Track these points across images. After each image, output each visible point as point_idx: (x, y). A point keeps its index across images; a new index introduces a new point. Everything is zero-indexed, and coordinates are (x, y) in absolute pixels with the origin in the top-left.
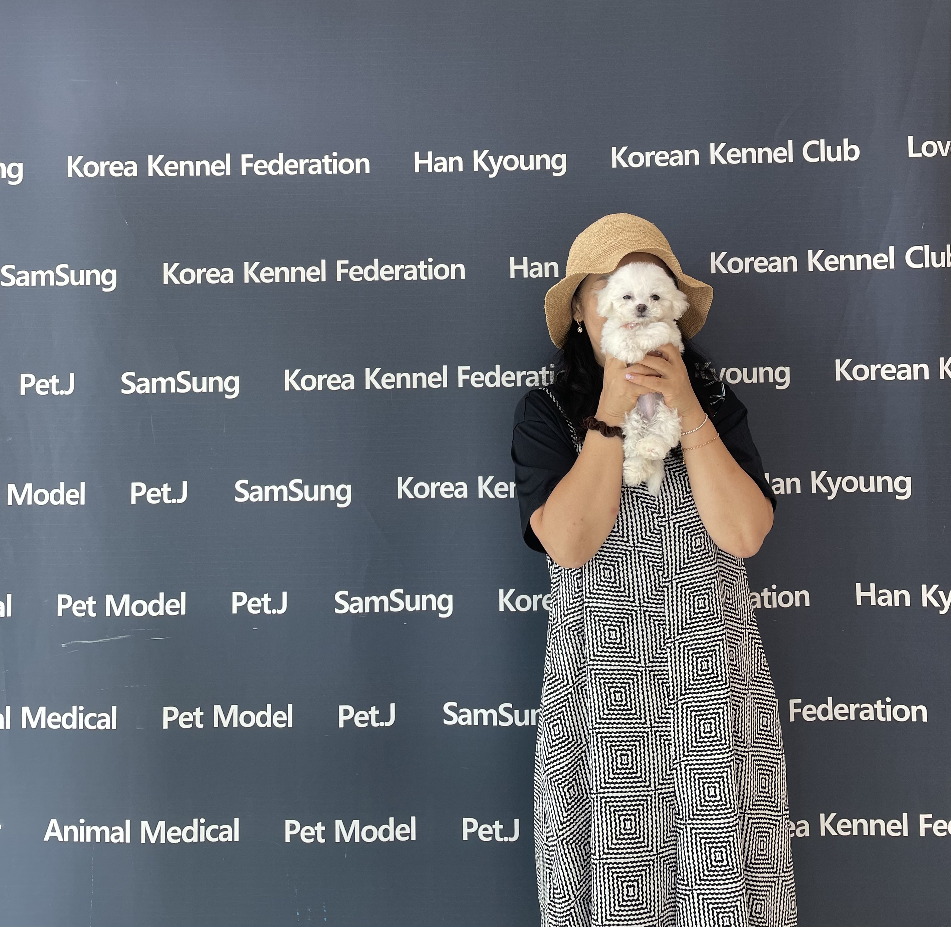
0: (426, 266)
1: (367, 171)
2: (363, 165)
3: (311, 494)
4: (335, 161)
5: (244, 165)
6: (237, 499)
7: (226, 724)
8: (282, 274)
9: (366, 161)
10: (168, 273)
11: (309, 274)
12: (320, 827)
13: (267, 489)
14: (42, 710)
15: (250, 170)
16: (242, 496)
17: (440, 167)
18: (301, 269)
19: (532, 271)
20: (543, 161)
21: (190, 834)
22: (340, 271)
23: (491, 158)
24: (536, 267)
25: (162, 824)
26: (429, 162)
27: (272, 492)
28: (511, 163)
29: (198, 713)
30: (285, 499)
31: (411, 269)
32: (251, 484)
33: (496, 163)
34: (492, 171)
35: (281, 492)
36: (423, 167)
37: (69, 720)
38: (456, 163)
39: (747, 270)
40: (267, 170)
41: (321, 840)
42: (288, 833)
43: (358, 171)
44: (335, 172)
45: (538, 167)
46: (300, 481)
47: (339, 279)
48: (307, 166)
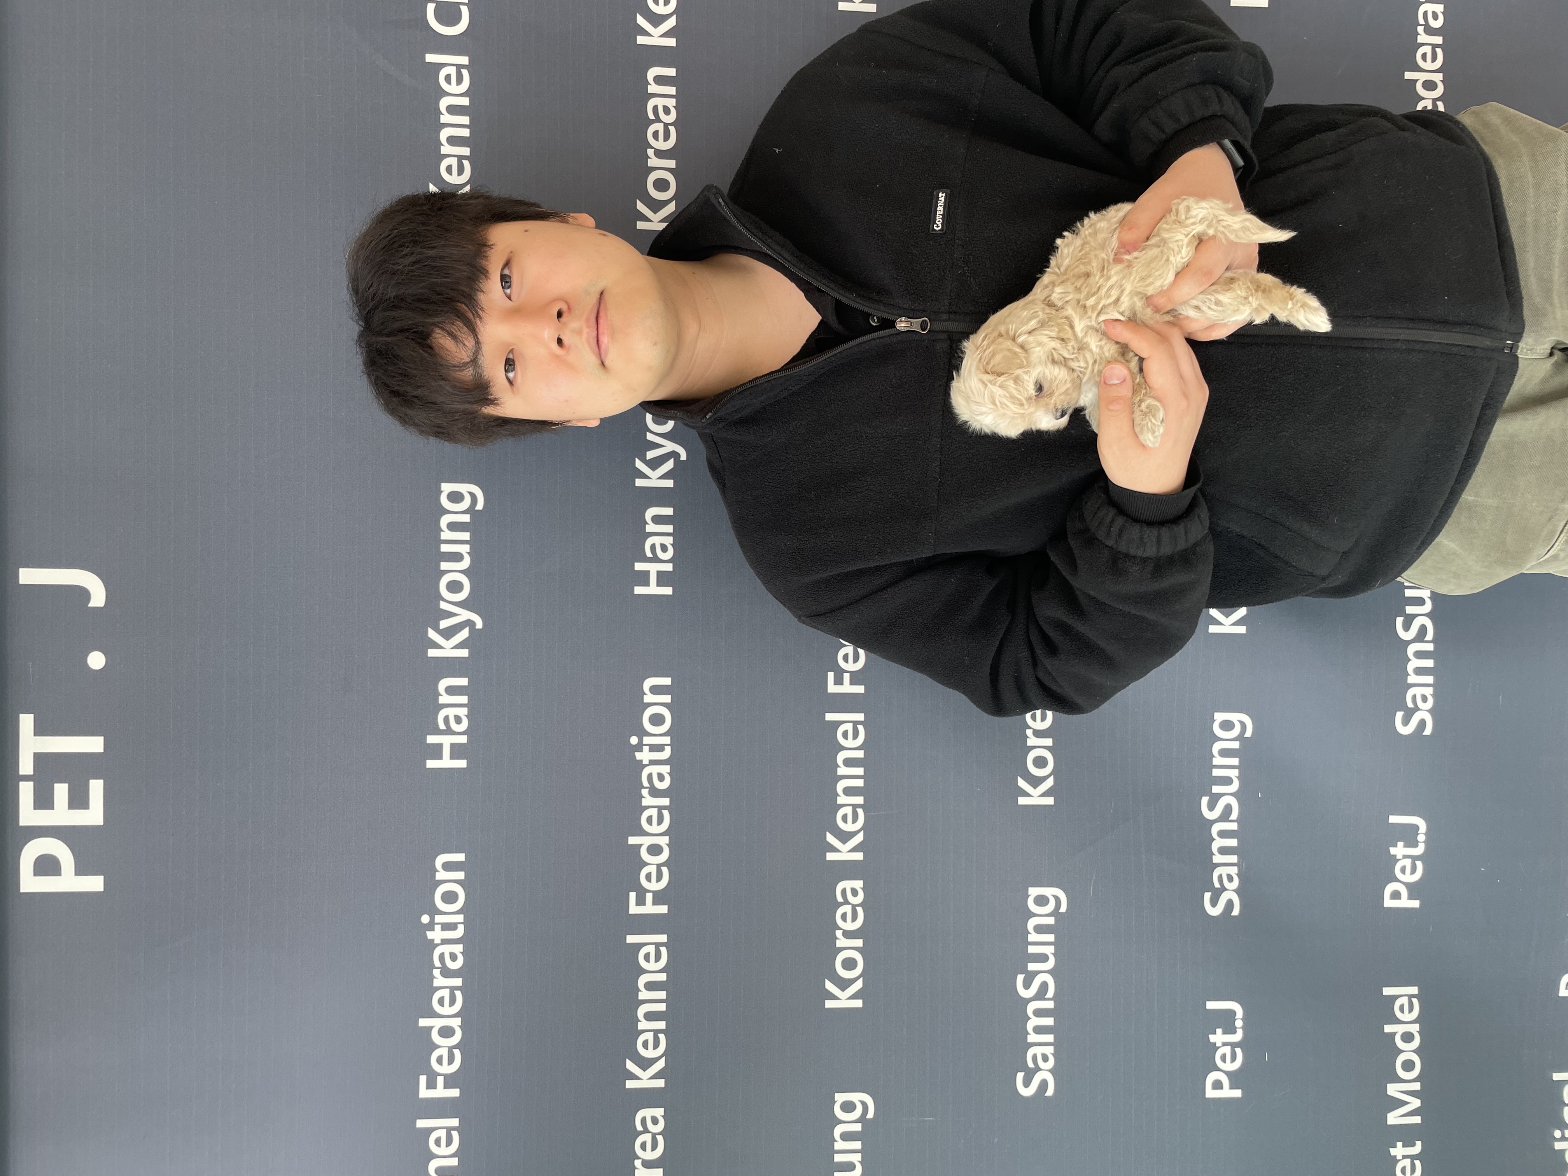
0: (646, 749)
1: (460, 857)
2: (448, 867)
3: (1043, 958)
4: (439, 919)
5: (441, 1092)
6: (1050, 1092)
7: (1416, 1103)
8: (650, 1016)
9: (442, 859)
11: (652, 966)
13: (1032, 1038)
15: (450, 1081)
16: (1044, 1084)
17: (458, 720)
18: (642, 980)
19: (660, 554)
20: (453, 526)
22: (650, 908)
23: (444, 624)
24: (653, 547)
26: (446, 741)
27: (1039, 1030)
28: (456, 587)
29: (1398, 1150)
30: (1050, 1005)
31: (650, 776)
32: (1024, 1067)
33: (454, 615)
34: (470, 623)
35: (1039, 1013)
36: (457, 751)
38: (451, 690)
39: (672, 164)
40: (451, 1049)
43: (460, 875)
44: (460, 918)
45: (466, 536)
46: (1020, 978)
47: (663, 909)
48: (446, 973)
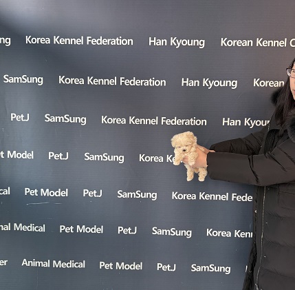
0: (152, 81)
1: (132, 44)
2: (130, 42)
3: (110, 158)
4: (120, 40)
5: (88, 41)
6: (85, 159)
7: (81, 231)
8: (101, 81)
9: (132, 40)
10: (61, 79)
11: (110, 82)
12: (111, 264)
13: (96, 156)
14: (21, 225)
15: (90, 42)
16: (87, 158)
17: (158, 43)
18: (108, 80)
20: (196, 42)
21: (69, 265)
22: (121, 81)
23: (177, 40)
24: (191, 82)
25: (60, 262)
26: (155, 41)
28: (184, 42)
29: (72, 228)
30: (102, 160)
31: (146, 82)
32: (90, 154)
33: (179, 42)
34: (177, 45)
35: (100, 157)
36: (152, 43)
37: (29, 228)
38: (164, 42)
39: (266, 86)
40: (96, 43)
41: (111, 268)
42: (101, 266)
43: (129, 44)
44: (120, 44)
45: (194, 45)
46: (107, 154)
47: (121, 84)
48: (110, 42)
